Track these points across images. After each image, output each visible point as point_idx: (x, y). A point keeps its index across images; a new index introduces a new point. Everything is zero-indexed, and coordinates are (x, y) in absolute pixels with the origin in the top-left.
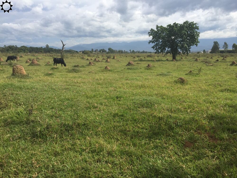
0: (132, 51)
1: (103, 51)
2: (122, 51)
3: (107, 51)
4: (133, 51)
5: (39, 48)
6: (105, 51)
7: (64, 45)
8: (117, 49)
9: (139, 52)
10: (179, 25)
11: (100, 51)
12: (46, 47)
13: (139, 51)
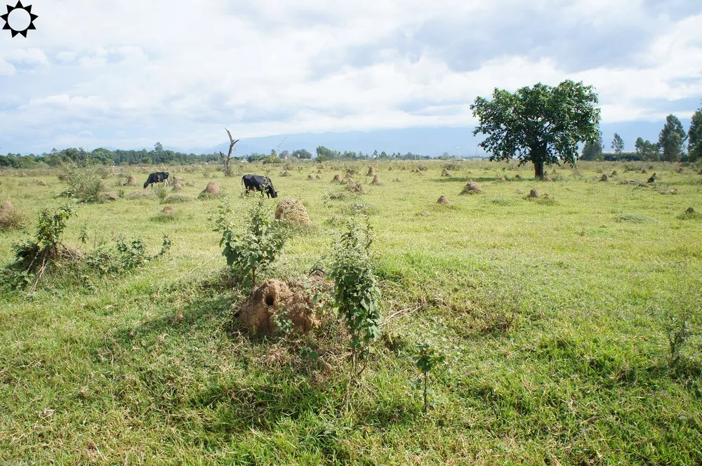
0: (379, 153)
1: (302, 155)
2: (355, 154)
3: (314, 155)
4: (383, 153)
5: (139, 152)
6: (309, 156)
7: (233, 143)
8: (341, 149)
9: (398, 156)
10: (548, 90)
11: (295, 154)
12: (156, 149)
13: (399, 154)
